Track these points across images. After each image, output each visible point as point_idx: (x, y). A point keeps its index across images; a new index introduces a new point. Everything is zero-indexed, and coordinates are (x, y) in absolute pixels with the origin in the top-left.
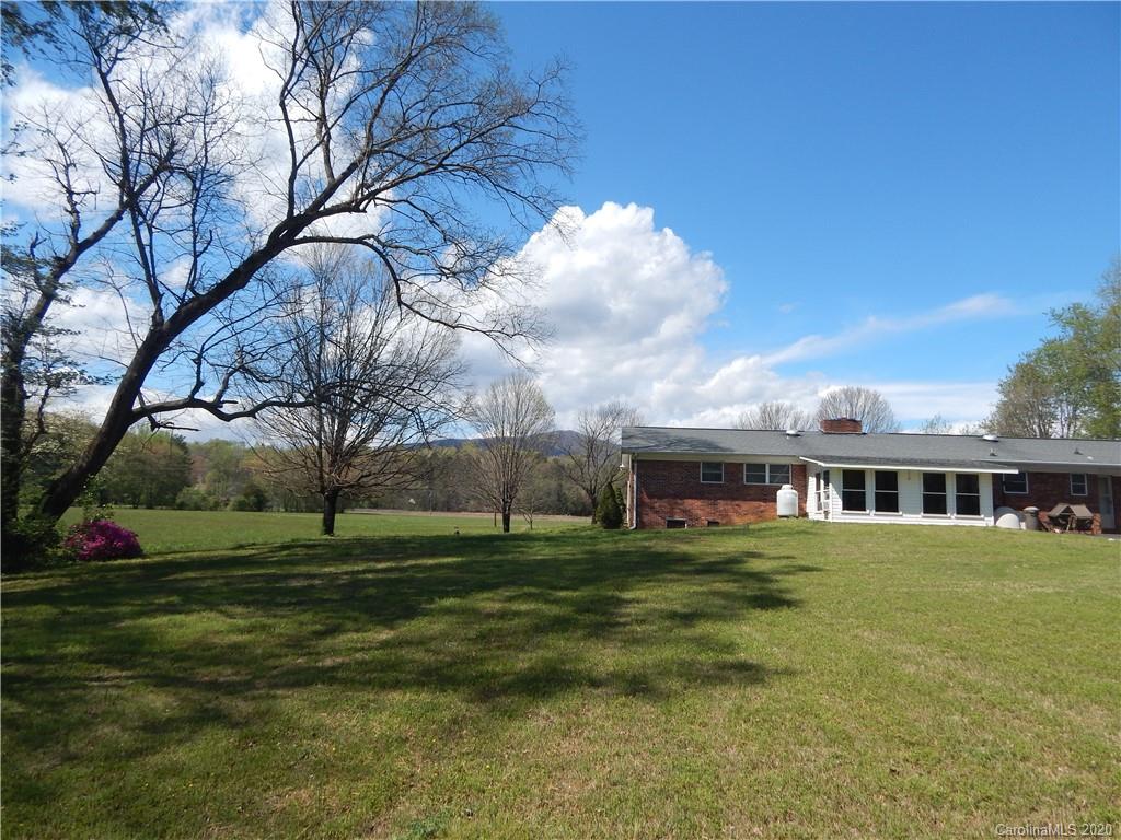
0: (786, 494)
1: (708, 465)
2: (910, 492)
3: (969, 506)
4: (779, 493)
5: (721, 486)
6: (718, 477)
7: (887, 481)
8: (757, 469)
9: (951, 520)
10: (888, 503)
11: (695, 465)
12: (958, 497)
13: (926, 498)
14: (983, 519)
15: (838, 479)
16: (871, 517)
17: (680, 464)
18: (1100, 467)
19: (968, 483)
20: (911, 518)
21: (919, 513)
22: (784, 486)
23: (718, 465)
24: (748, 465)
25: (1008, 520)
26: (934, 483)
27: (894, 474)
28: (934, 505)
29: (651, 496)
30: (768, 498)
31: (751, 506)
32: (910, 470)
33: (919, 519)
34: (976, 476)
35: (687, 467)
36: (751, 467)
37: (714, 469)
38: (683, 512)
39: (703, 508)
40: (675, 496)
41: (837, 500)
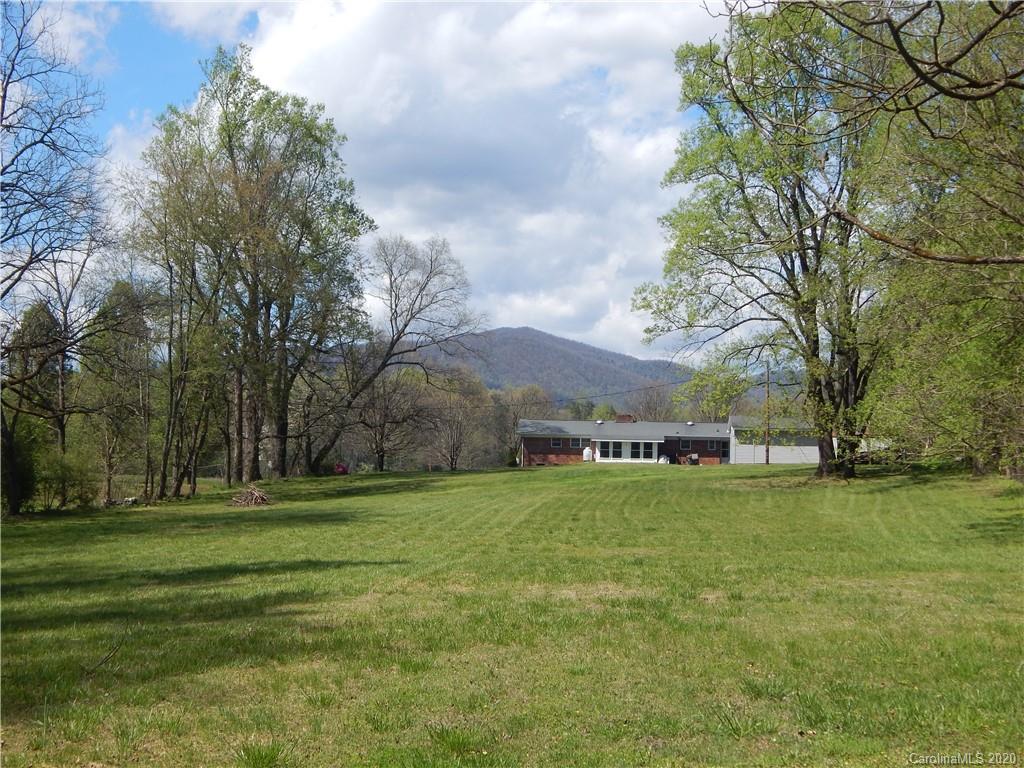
0: (587, 451)
1: (554, 439)
2: (626, 450)
3: (648, 455)
5: (560, 448)
6: (559, 444)
7: (618, 446)
8: (576, 441)
9: (642, 460)
10: (617, 454)
11: (549, 439)
12: (644, 452)
13: (632, 452)
14: (653, 460)
15: (599, 445)
16: (611, 460)
17: (543, 438)
18: (721, 438)
19: (648, 446)
20: (626, 460)
21: (629, 458)
23: (559, 439)
24: (572, 439)
25: (662, 460)
26: (635, 446)
27: (620, 443)
28: (635, 455)
29: (530, 453)
30: (580, 453)
31: (573, 457)
32: (627, 442)
33: (629, 460)
34: (651, 444)
35: (546, 440)
36: (574, 440)
37: (557, 441)
38: (544, 460)
39: (552, 457)
40: (540, 453)
41: (598, 453)
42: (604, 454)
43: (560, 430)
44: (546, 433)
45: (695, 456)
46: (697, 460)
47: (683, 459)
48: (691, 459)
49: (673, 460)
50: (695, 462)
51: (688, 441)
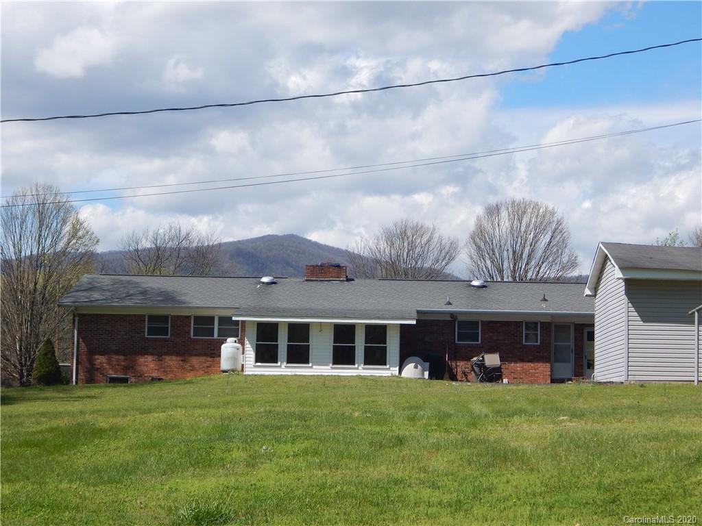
0: (229, 347)
1: (153, 318)
2: (321, 344)
3: (376, 357)
4: (223, 346)
5: (166, 340)
6: (165, 331)
7: (300, 333)
8: (205, 322)
9: (359, 370)
10: (299, 355)
11: (140, 318)
12: (366, 348)
13: (335, 348)
14: (389, 369)
15: (252, 333)
16: (282, 369)
17: (123, 318)
18: (553, 315)
19: (376, 334)
20: (321, 369)
21: (328, 365)
22: (229, 340)
23: (164, 318)
24: (196, 318)
25: (411, 371)
26: (344, 334)
27: (306, 327)
28: (343, 356)
29: (92, 352)
30: (215, 352)
31: (195, 361)
32: (322, 325)
33: (328, 370)
34: (384, 328)
35: (132, 321)
36: (200, 320)
37: (159, 323)
38: (126, 369)
39: (148, 364)
40: (118, 353)
41: (251, 353)
42: (266, 354)
43: (168, 297)
44: (132, 305)
45: (492, 360)
46: (498, 369)
47: (461, 366)
48: (481, 365)
49: (439, 371)
50: (492, 376)
51: (474, 324)
